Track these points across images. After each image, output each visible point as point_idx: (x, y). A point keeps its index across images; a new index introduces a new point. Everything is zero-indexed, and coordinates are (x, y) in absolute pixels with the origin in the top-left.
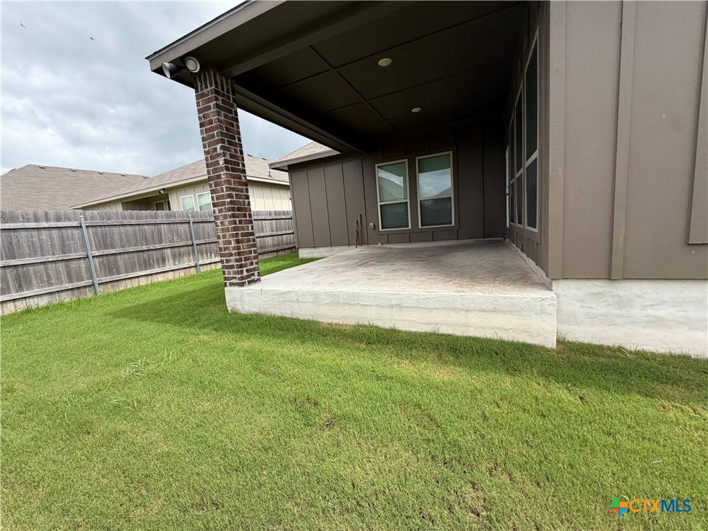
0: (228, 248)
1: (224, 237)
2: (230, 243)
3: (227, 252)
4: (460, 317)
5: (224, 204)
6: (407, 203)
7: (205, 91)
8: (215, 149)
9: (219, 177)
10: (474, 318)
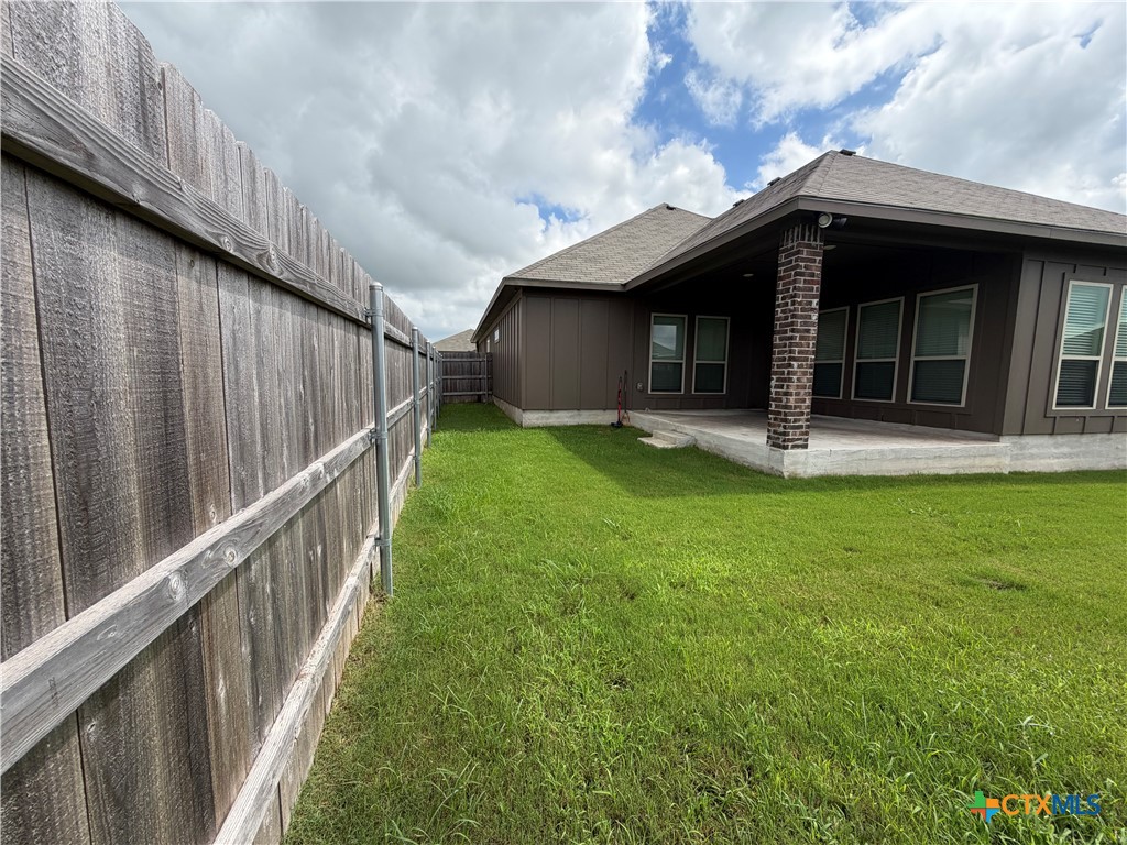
0: (800, 407)
1: (797, 394)
2: (804, 401)
3: (798, 410)
4: (969, 462)
5: (807, 359)
6: (681, 364)
7: (813, 243)
8: (810, 303)
9: (808, 331)
10: (977, 461)
